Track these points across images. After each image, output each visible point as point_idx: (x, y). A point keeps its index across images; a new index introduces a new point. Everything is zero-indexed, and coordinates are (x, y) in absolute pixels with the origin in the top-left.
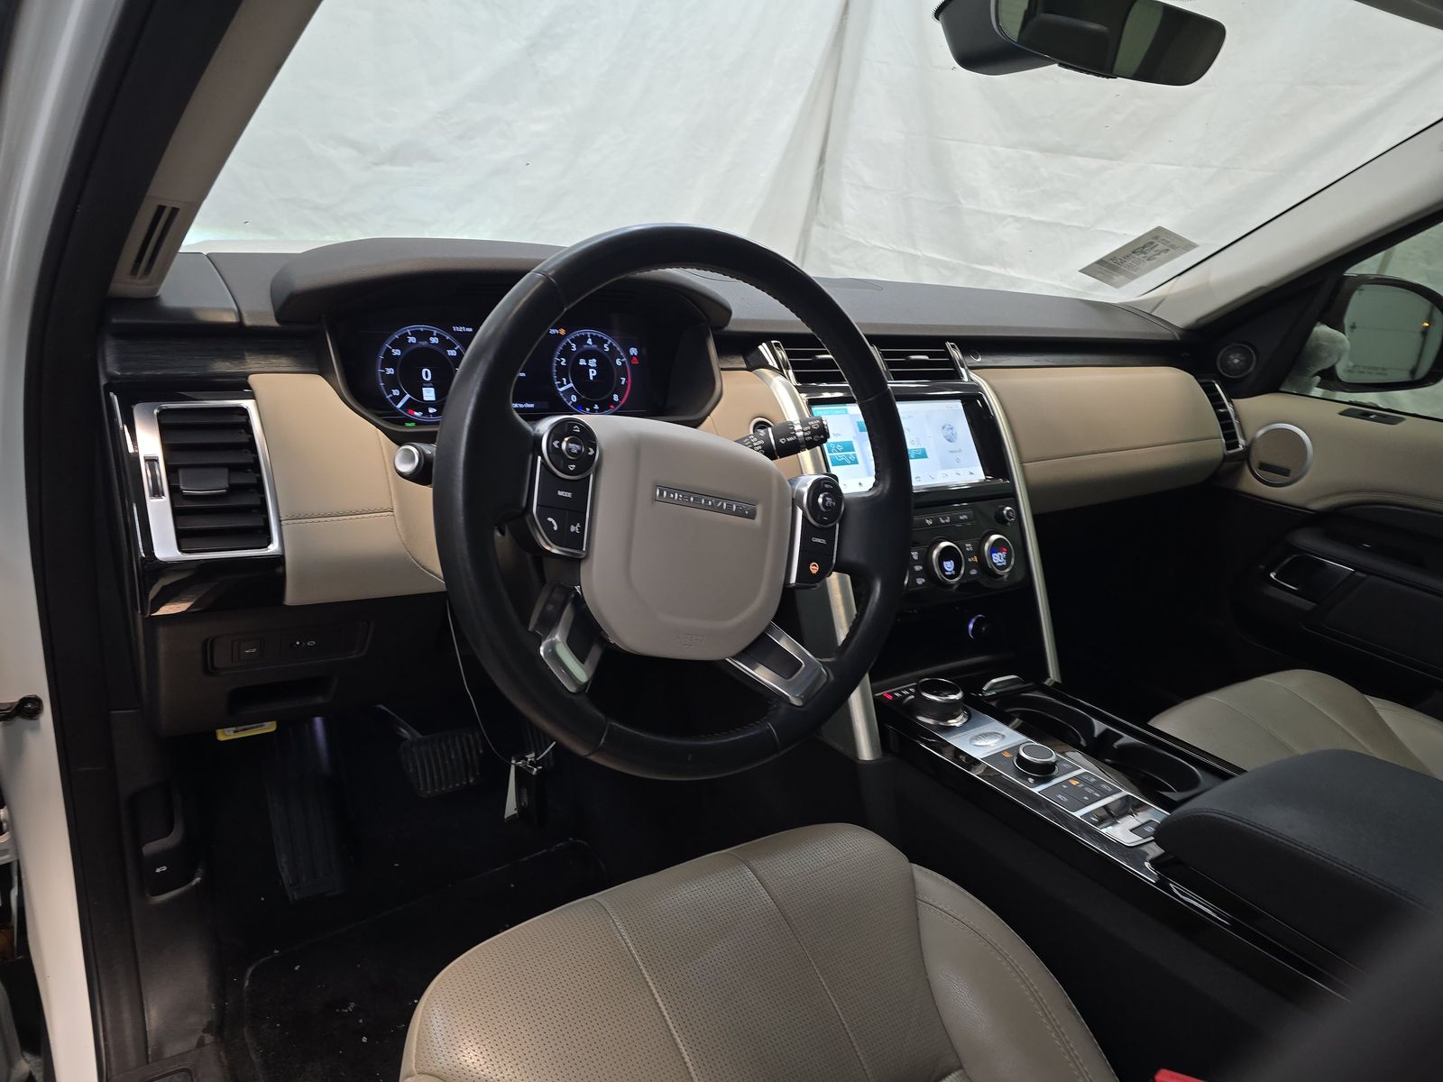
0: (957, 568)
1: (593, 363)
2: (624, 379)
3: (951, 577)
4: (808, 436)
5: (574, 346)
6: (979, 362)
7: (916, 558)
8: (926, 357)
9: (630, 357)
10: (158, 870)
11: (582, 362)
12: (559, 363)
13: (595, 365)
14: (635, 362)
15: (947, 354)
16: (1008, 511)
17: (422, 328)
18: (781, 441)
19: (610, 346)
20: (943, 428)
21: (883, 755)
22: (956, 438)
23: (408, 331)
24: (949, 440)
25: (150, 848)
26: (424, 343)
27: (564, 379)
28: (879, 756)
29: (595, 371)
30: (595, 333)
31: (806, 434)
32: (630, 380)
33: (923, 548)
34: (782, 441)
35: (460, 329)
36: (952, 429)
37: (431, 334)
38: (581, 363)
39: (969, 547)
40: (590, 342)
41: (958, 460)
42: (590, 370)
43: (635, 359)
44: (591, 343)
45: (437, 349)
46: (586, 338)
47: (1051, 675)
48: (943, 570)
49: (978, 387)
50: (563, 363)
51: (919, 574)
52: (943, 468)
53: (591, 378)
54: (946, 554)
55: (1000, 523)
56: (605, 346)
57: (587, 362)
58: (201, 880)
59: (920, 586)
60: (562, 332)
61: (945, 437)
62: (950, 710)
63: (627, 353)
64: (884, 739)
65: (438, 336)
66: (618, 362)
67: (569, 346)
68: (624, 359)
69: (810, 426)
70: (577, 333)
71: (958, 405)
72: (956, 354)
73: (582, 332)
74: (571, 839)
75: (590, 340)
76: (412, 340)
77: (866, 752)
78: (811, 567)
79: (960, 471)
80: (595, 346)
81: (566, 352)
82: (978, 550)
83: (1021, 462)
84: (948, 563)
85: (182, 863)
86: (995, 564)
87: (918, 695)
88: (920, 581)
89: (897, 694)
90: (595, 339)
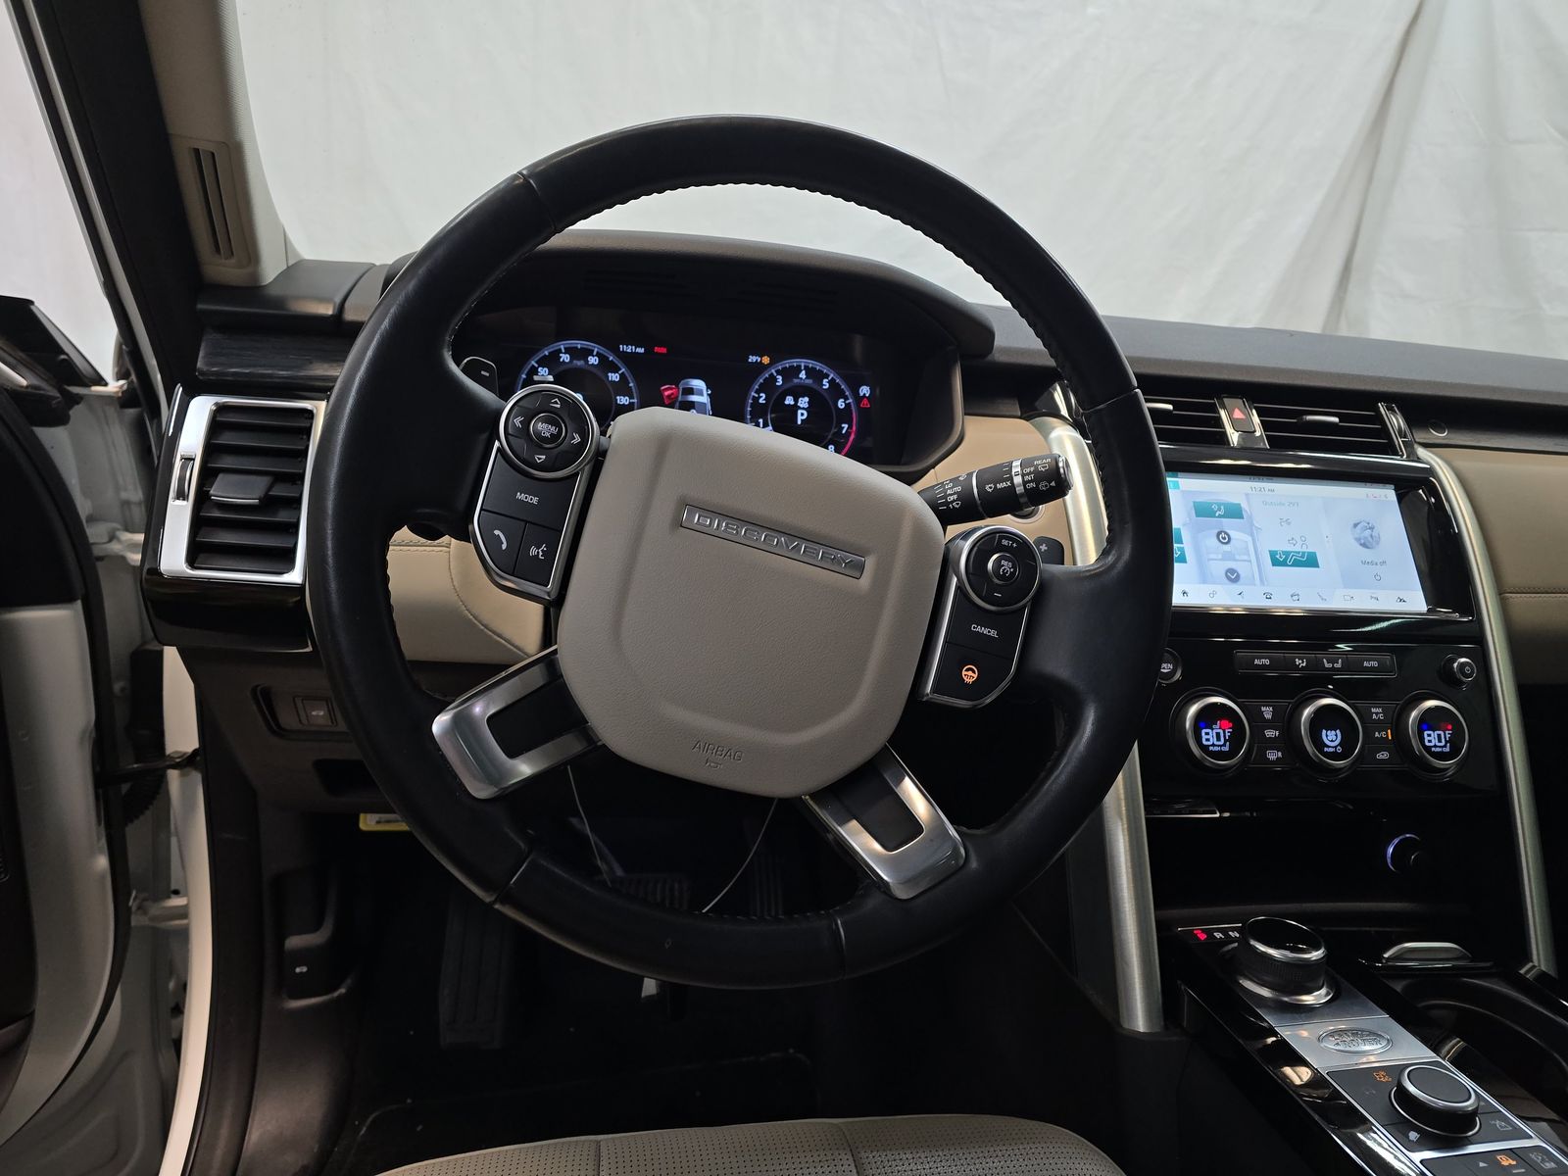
0: (1348, 744)
1: (804, 402)
2: (846, 426)
3: (1334, 756)
4: (1029, 482)
5: (780, 378)
6: (1444, 438)
7: (1268, 716)
8: (1335, 420)
9: (859, 399)
10: (298, 970)
11: (789, 401)
12: (755, 400)
13: (806, 406)
14: (865, 404)
15: (1379, 419)
16: (1462, 665)
17: (579, 344)
18: (987, 487)
19: (832, 382)
20: (1356, 525)
21: (1166, 1027)
22: (1378, 543)
23: (562, 347)
24: (1364, 545)
25: (294, 942)
26: (580, 363)
27: (761, 421)
28: (1157, 1029)
29: (805, 413)
30: (811, 363)
31: (1027, 478)
32: (854, 428)
33: (1283, 702)
34: (989, 488)
35: (629, 349)
36: (1372, 528)
37: (590, 352)
38: (787, 402)
39: (1377, 713)
40: (803, 375)
41: (1378, 577)
42: (800, 412)
43: (865, 401)
44: (804, 377)
45: (595, 371)
46: (798, 369)
47: (1535, 957)
48: (1319, 744)
49: (1431, 471)
50: (761, 401)
51: (1272, 744)
52: (1346, 586)
53: (799, 422)
54: (1326, 718)
55: (1447, 683)
56: (825, 381)
57: (796, 401)
58: (345, 993)
59: (1273, 762)
60: (766, 360)
61: (1358, 540)
62: (1300, 978)
63: (856, 393)
64: (1168, 1003)
65: (598, 354)
66: (841, 404)
67: (773, 379)
68: (850, 401)
69: (1036, 466)
70: (787, 363)
71: (1389, 494)
72: (1396, 421)
73: (795, 362)
74: (791, 1051)
75: (804, 372)
76: (565, 358)
77: (1139, 1018)
78: (964, 673)
79: (1380, 594)
80: (809, 381)
81: (768, 386)
82: (1398, 722)
83: (1501, 591)
84: (1331, 734)
85: (328, 967)
86: (1428, 749)
87: (1243, 941)
88: (1273, 755)
89: (1218, 935)
90: (810, 372)
